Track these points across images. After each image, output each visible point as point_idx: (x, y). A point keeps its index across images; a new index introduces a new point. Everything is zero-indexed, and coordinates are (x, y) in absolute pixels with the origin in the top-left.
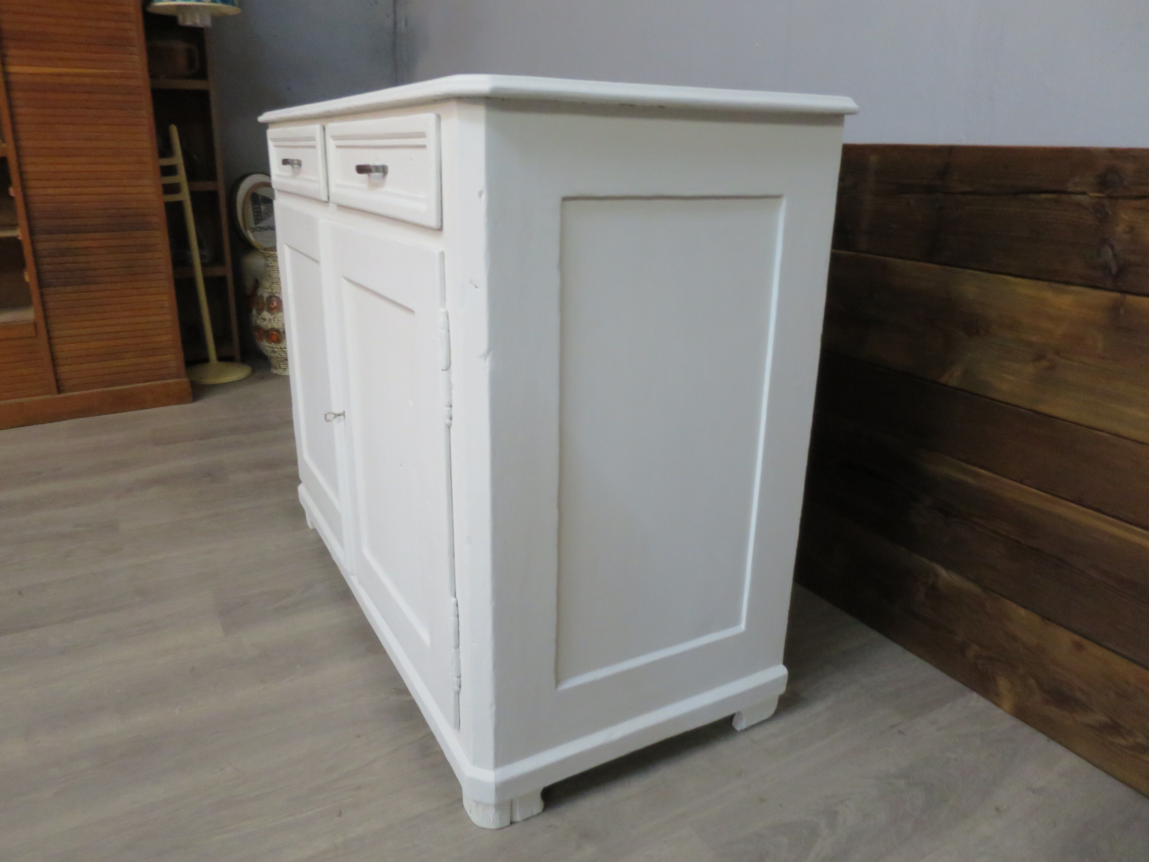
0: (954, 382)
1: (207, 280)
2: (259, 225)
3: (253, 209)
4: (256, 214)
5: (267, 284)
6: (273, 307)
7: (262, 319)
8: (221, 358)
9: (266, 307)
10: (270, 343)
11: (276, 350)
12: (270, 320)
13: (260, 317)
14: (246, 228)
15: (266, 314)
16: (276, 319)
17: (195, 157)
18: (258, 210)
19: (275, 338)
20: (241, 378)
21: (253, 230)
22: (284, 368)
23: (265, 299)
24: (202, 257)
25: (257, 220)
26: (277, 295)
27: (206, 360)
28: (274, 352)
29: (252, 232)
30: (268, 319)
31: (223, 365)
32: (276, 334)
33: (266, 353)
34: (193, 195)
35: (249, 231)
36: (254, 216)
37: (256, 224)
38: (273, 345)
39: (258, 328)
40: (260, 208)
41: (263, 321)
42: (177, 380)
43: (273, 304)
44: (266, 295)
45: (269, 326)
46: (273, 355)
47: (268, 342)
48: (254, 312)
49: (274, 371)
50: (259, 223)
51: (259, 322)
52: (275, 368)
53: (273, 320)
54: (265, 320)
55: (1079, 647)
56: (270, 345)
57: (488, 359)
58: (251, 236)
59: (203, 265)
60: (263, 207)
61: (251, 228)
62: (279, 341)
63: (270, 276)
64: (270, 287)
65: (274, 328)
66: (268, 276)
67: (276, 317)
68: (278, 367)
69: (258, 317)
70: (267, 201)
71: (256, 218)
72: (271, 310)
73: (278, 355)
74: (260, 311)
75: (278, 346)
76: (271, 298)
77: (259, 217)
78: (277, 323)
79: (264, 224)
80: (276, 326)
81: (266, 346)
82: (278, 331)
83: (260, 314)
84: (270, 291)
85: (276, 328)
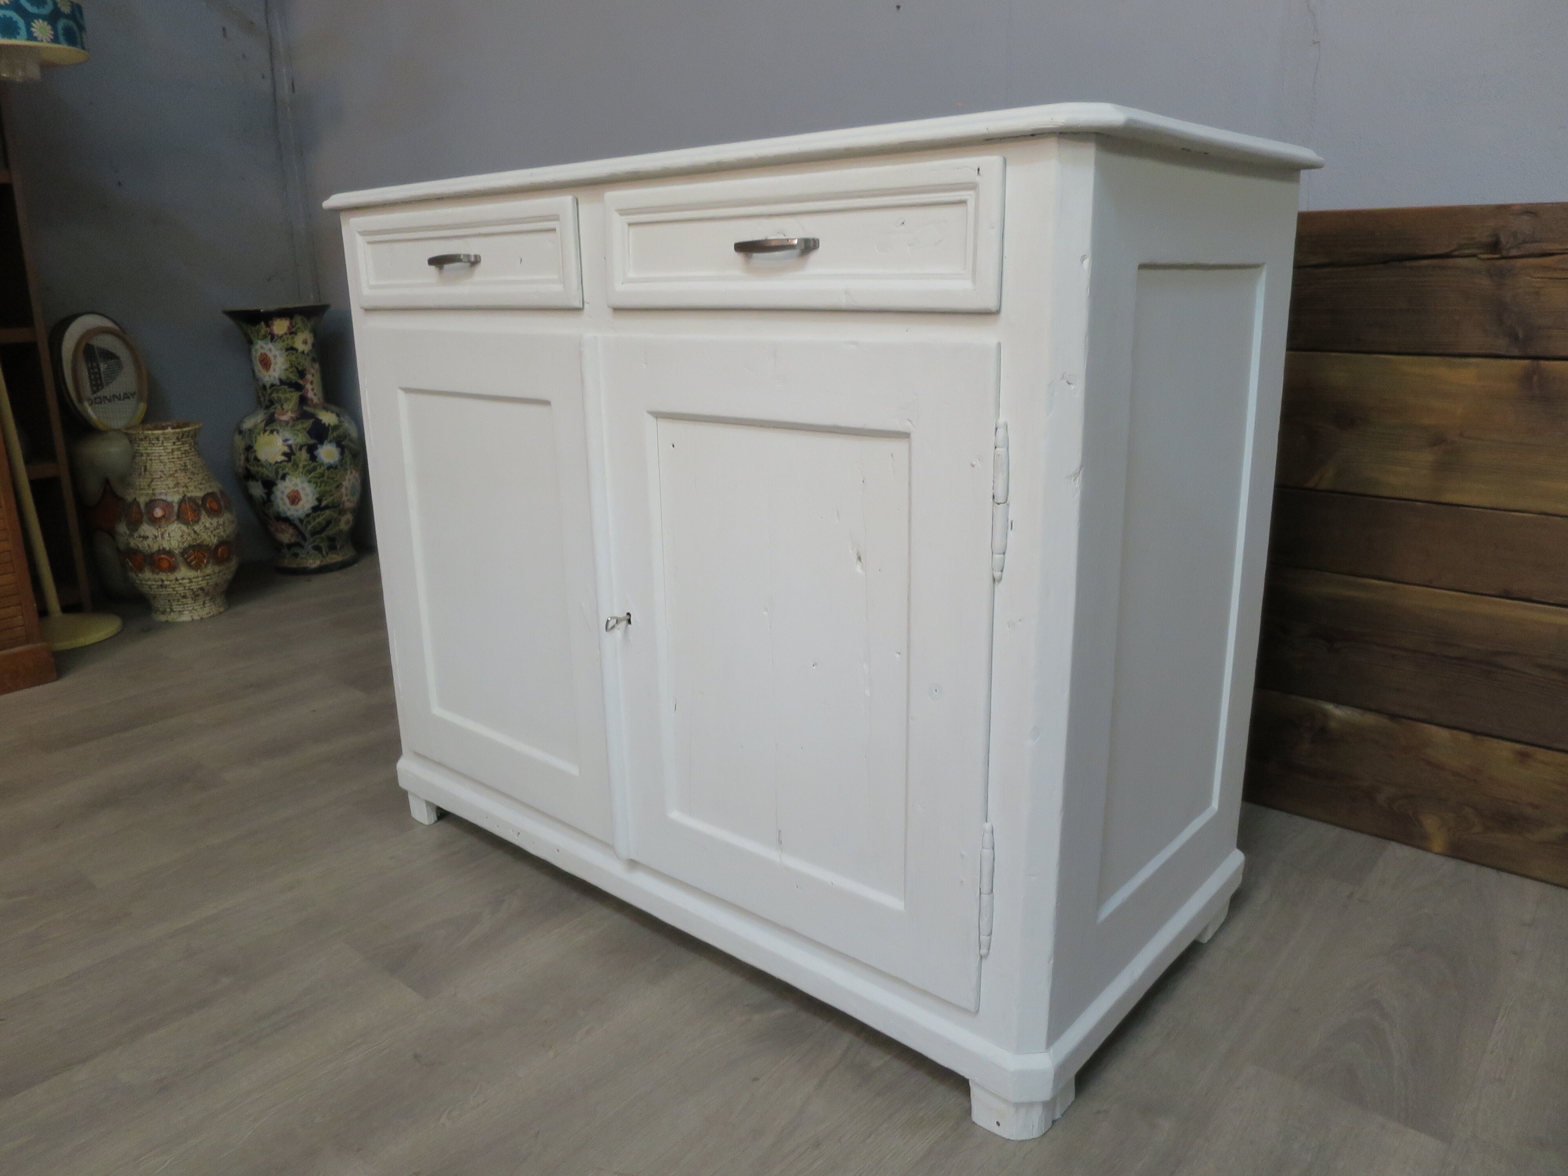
0: (1324, 485)
1: (33, 483)
2: (99, 394)
3: (88, 369)
4: (93, 377)
6: (156, 516)
7: (140, 537)
8: (68, 608)
9: (145, 518)
10: (158, 574)
11: (166, 583)
12: (156, 537)
13: (136, 535)
14: (80, 400)
15: (146, 529)
16: (166, 535)
18: (96, 370)
19: (165, 564)
20: (110, 635)
21: (92, 402)
22: (180, 611)
23: (142, 506)
25: (96, 387)
28: (163, 586)
29: (91, 405)
30: (151, 538)
31: (71, 617)
32: (166, 559)
33: (145, 589)
35: (86, 404)
36: (91, 381)
37: (94, 392)
38: (163, 576)
39: (133, 553)
40: (99, 369)
41: (142, 541)
43: (157, 512)
44: (142, 501)
45: (155, 548)
46: (164, 592)
47: (153, 572)
48: (123, 528)
49: (162, 618)
50: (98, 390)
51: (134, 543)
52: (164, 613)
53: (160, 536)
54: (146, 538)
55: (1523, 757)
56: (157, 577)
57: (1079, 479)
58: (91, 412)
59: (27, 462)
60: (103, 366)
61: (89, 399)
62: (172, 568)
63: (145, 470)
64: (149, 486)
65: (164, 549)
66: (143, 469)
67: (166, 531)
68: (168, 610)
69: (131, 535)
70: (109, 355)
71: (94, 383)
72: (154, 521)
73: (170, 590)
74: (134, 525)
75: (172, 577)
76: (151, 504)
77: (99, 382)
78: (168, 540)
79: (106, 392)
80: (166, 545)
81: (148, 579)
82: (170, 553)
83: (137, 530)
84: (150, 492)
85: (168, 549)
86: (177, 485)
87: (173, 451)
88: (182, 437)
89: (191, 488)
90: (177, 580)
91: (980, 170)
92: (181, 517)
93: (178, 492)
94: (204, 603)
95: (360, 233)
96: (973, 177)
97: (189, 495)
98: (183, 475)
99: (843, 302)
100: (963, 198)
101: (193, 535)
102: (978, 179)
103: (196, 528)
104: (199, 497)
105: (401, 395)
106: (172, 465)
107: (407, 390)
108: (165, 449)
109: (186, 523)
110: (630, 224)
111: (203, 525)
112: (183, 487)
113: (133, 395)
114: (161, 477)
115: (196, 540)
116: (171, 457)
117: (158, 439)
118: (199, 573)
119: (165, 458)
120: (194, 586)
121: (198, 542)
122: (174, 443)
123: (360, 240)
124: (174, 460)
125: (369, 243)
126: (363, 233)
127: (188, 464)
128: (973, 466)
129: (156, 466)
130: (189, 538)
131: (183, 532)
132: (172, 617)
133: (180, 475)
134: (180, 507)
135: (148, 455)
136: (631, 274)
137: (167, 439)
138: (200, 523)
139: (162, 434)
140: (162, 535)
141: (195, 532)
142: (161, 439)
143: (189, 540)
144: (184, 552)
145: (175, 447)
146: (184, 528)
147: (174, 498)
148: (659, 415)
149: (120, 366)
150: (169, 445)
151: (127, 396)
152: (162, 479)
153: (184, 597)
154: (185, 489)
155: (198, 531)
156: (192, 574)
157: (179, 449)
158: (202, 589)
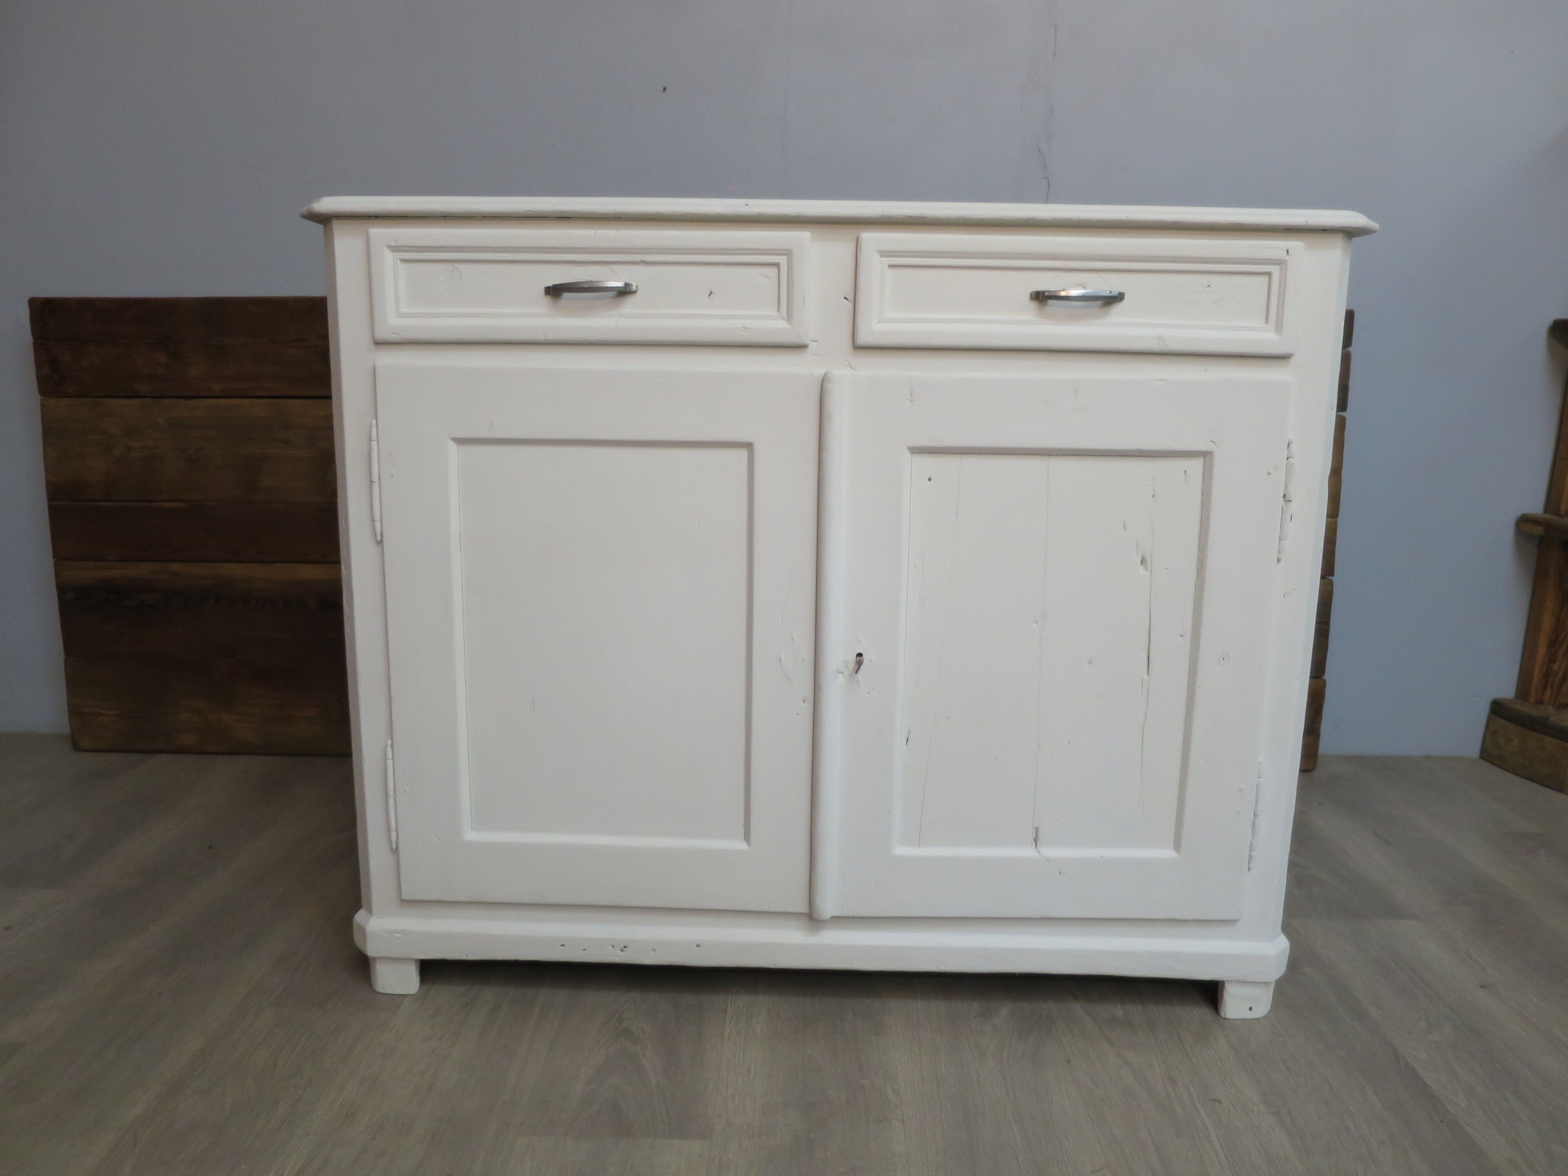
91: (1289, 250)
95: (389, 247)
96: (1283, 255)
99: (1155, 346)
100: (1269, 270)
102: (1287, 258)
105: (452, 446)
107: (460, 441)
110: (890, 266)
123: (389, 255)
125: (404, 261)
126: (394, 249)
128: (1270, 474)
136: (888, 314)
148: (916, 451)
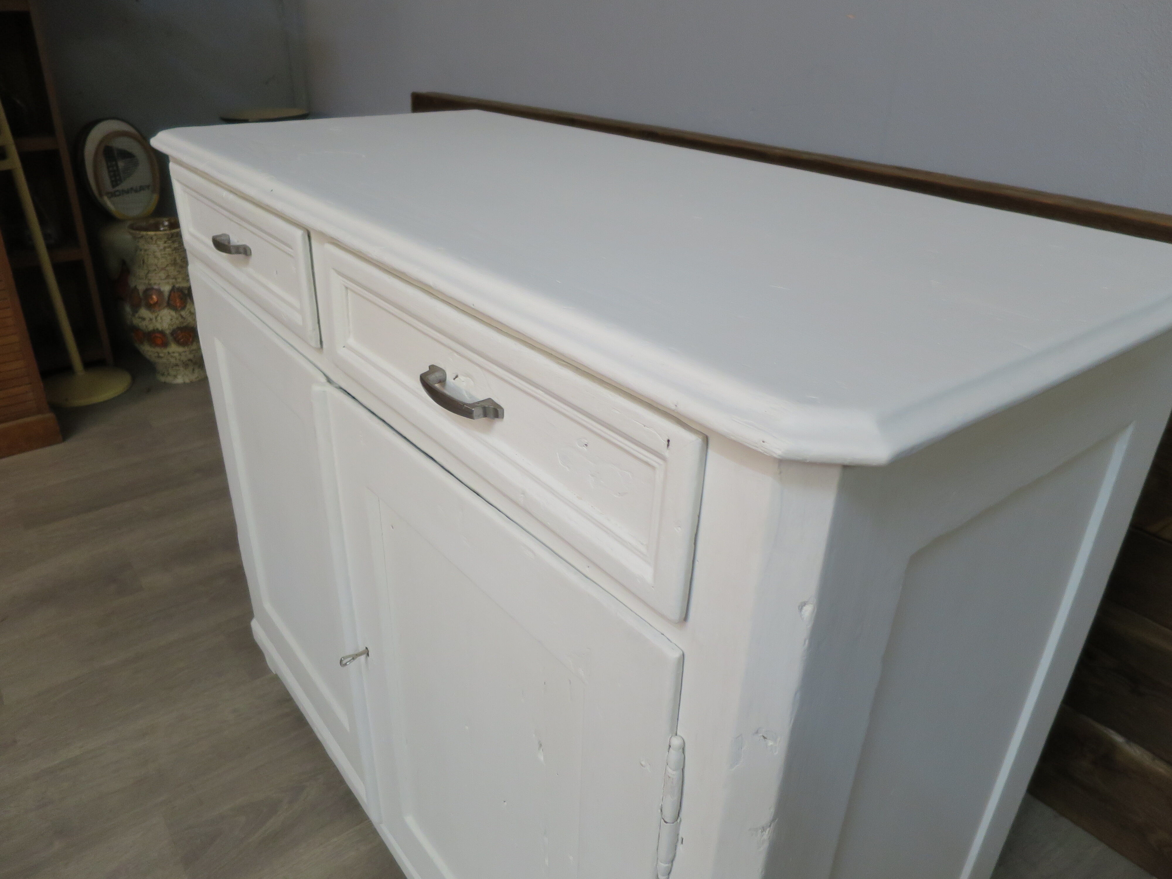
1: (57, 268)
2: (117, 188)
3: (108, 167)
4: (112, 174)
5: (142, 273)
6: (152, 302)
7: (140, 318)
8: (88, 365)
9: (143, 303)
10: (154, 347)
11: (161, 354)
12: (151, 320)
13: (137, 315)
14: (101, 195)
15: (144, 312)
16: (159, 318)
17: (18, 102)
18: (115, 168)
19: (159, 342)
21: (112, 195)
22: (175, 376)
23: (141, 294)
24: (46, 237)
25: (115, 183)
26: (156, 287)
27: (68, 369)
28: (159, 357)
29: (109, 198)
30: (148, 319)
31: (92, 374)
32: (160, 337)
34: (24, 157)
35: (105, 198)
36: (111, 177)
37: (114, 186)
38: (158, 349)
39: (136, 329)
40: (117, 167)
41: (141, 321)
42: (40, 417)
43: (152, 299)
44: (141, 288)
45: (151, 328)
46: (159, 360)
47: (151, 346)
48: (128, 309)
49: (162, 379)
50: (117, 185)
51: (136, 321)
52: (163, 375)
53: (154, 320)
54: (144, 319)
56: (154, 350)
58: (109, 204)
59: (50, 248)
60: (121, 164)
61: (107, 194)
62: (165, 345)
63: (144, 262)
64: (146, 276)
65: (157, 329)
66: (142, 262)
67: (158, 315)
68: (166, 373)
69: (133, 315)
70: (126, 155)
71: (113, 179)
72: (150, 307)
73: (164, 360)
74: (136, 308)
75: (165, 351)
76: (148, 291)
77: (118, 178)
78: (160, 323)
79: (124, 185)
80: (159, 326)
81: (148, 350)
82: (162, 333)
83: (137, 312)
84: (147, 282)
85: (160, 329)
86: (168, 277)
87: (165, 248)
88: (172, 237)
89: (179, 280)
90: (169, 353)
92: (170, 305)
93: (168, 283)
94: (193, 370)
97: (177, 286)
98: (173, 268)
101: (180, 318)
103: (183, 313)
104: (185, 287)
106: (164, 260)
108: (158, 246)
109: (174, 308)
111: (189, 311)
112: (173, 279)
113: (148, 187)
114: (155, 270)
115: (183, 323)
116: (164, 253)
117: (152, 238)
118: (186, 349)
119: (158, 254)
120: (184, 358)
121: (185, 324)
122: (165, 242)
124: (166, 256)
127: (177, 258)
129: (151, 260)
130: (177, 322)
131: (172, 316)
132: (169, 379)
133: (171, 269)
134: (170, 296)
135: (146, 250)
137: (160, 239)
138: (186, 310)
139: (155, 235)
140: (156, 318)
141: (182, 317)
142: (155, 238)
143: (177, 323)
144: (173, 333)
145: (166, 245)
146: (173, 313)
147: (166, 289)
149: (136, 164)
150: (161, 244)
151: (142, 188)
152: (156, 272)
153: (177, 365)
154: (174, 280)
155: (184, 316)
156: (181, 349)
157: (170, 247)
158: (190, 360)
